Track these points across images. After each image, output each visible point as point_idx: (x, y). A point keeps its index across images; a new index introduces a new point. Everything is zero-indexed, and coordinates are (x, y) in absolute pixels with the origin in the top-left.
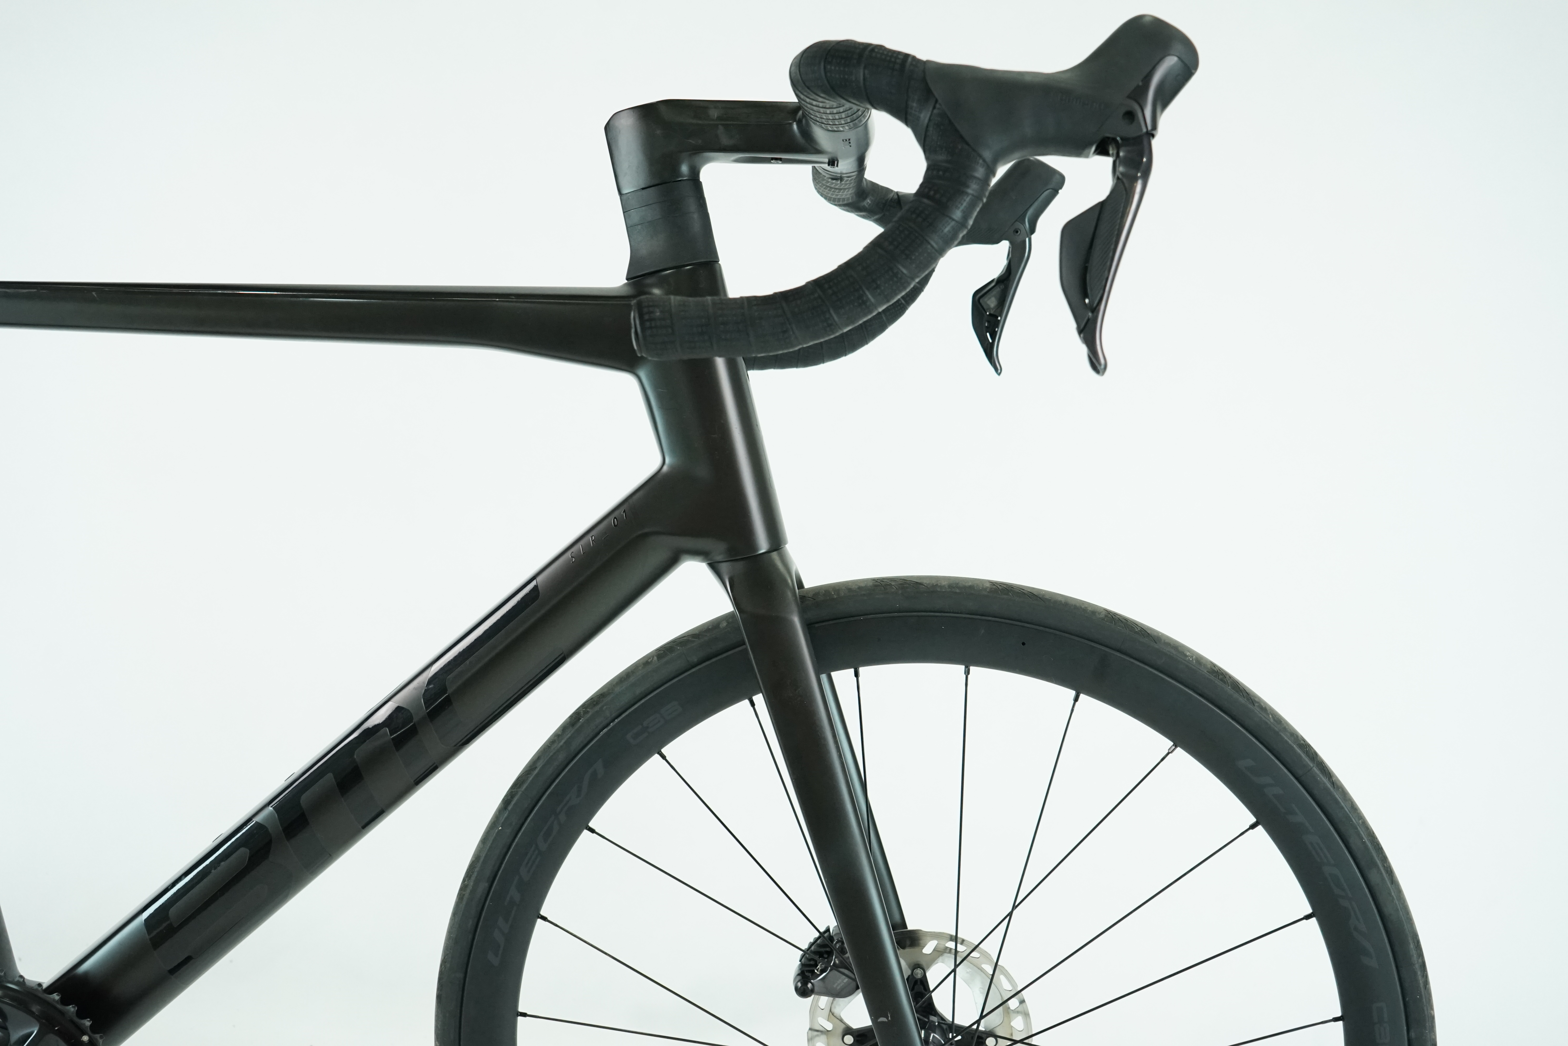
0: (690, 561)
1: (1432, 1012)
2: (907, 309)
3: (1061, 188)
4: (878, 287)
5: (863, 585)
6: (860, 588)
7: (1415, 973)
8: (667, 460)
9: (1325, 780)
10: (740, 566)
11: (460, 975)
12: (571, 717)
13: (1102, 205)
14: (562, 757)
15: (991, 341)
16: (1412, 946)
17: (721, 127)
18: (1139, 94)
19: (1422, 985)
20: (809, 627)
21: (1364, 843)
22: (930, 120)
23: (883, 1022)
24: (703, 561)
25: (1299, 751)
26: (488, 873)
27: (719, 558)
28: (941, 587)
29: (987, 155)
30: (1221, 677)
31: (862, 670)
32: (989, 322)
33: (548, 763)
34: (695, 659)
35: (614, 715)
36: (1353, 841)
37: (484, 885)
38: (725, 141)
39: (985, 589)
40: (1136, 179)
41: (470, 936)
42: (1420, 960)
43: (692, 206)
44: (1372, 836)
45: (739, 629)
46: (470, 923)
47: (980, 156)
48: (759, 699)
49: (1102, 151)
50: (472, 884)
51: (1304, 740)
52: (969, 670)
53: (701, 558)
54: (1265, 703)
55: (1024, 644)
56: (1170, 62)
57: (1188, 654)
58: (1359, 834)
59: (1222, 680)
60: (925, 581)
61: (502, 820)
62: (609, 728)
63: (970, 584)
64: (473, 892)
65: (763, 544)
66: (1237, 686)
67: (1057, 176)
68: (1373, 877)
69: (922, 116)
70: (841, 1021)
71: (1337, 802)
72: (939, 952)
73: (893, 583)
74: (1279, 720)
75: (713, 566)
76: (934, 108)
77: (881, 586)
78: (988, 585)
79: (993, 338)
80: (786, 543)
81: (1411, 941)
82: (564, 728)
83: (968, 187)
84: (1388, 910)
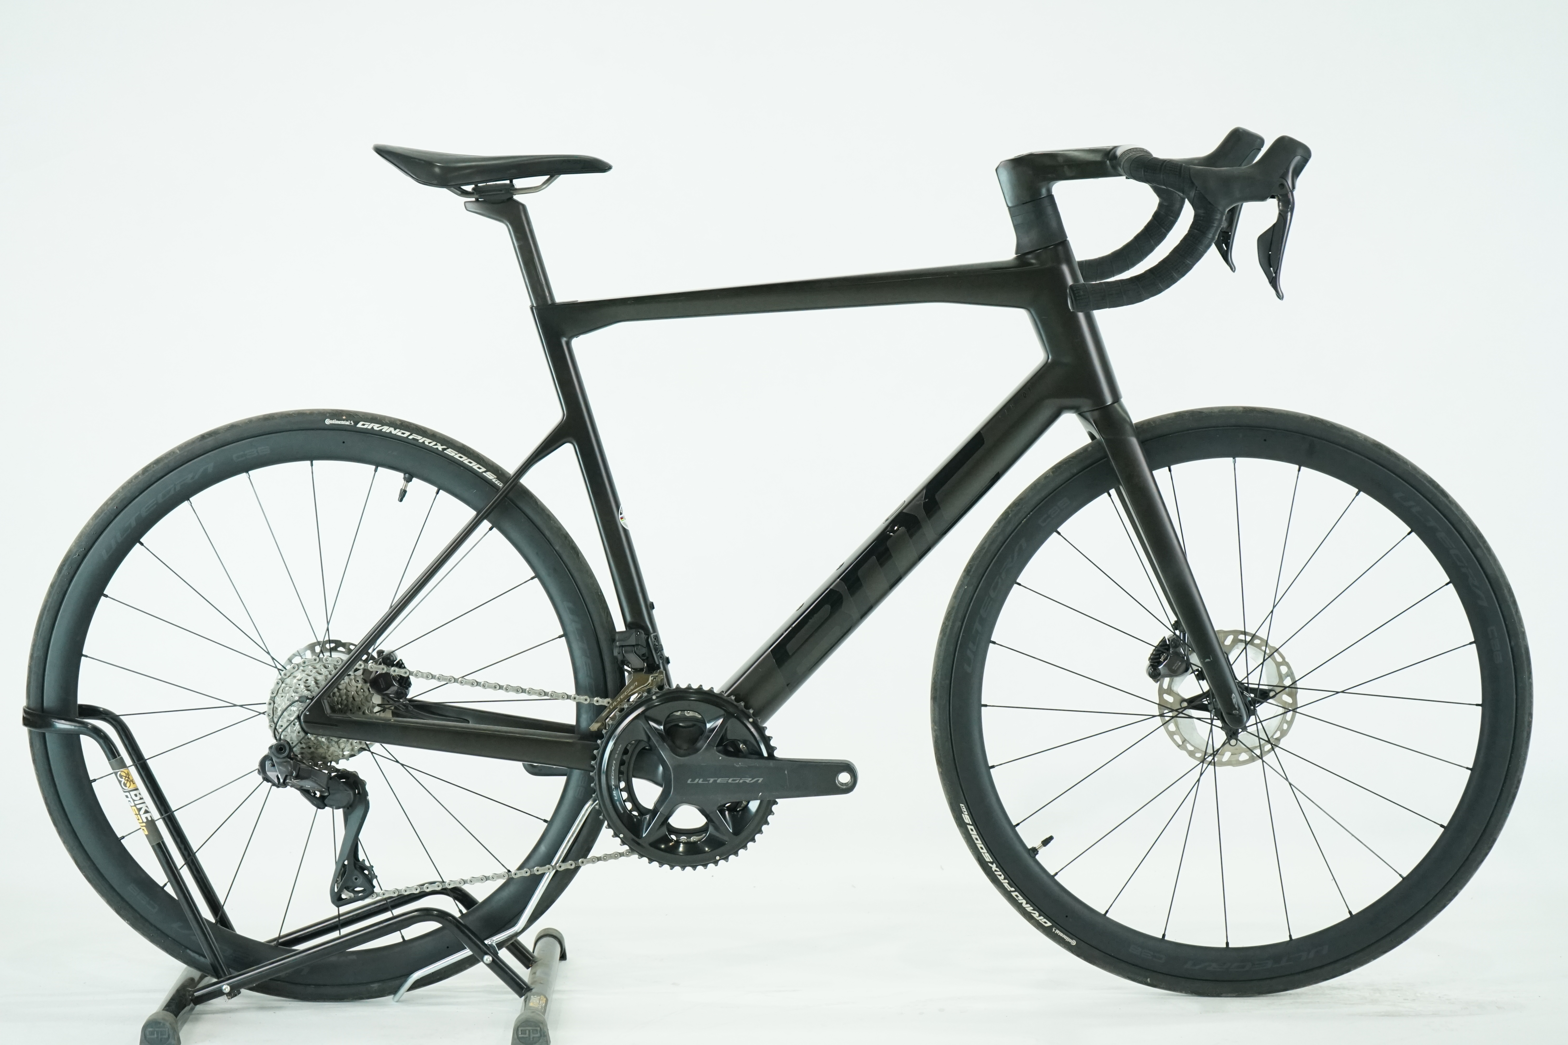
0: (1067, 413)
1: (1522, 629)
2: (1167, 235)
3: (1262, 147)
4: (1179, 272)
5: (1169, 416)
6: (1168, 419)
7: (1509, 606)
8: (1050, 357)
9: (1444, 499)
10: (1096, 413)
11: (948, 682)
12: (1002, 515)
13: (1274, 225)
14: (1001, 538)
15: (1226, 249)
16: (1506, 591)
17: (1065, 167)
18: (1284, 176)
19: (1514, 613)
20: (1142, 443)
21: (1471, 534)
22: (1194, 196)
23: (1208, 662)
24: (1074, 413)
25: (1428, 484)
26: (960, 616)
27: (1085, 409)
28: (1214, 413)
29: (1220, 208)
30: (1379, 447)
31: (1172, 467)
32: (1223, 237)
33: (992, 543)
34: (1075, 471)
35: (1029, 510)
36: (1464, 533)
37: (959, 623)
38: (1068, 174)
39: (1240, 411)
40: (1287, 212)
41: (952, 657)
42: (1512, 599)
43: (1049, 210)
44: (1475, 529)
45: (1103, 448)
46: (952, 649)
47: (1218, 210)
48: (1113, 492)
49: (1273, 197)
50: (951, 624)
51: (1431, 478)
52: (1235, 460)
53: (1073, 411)
54: (1406, 459)
55: (1265, 440)
56: (1297, 159)
57: (1359, 436)
58: (1469, 531)
59: (1380, 449)
60: (1204, 411)
61: (966, 582)
62: (1027, 518)
63: (1231, 409)
64: (952, 629)
65: (1109, 400)
66: (1389, 452)
67: (1259, 140)
68: (1478, 552)
69: (1191, 193)
70: (1178, 695)
71: (1453, 511)
72: (1236, 641)
73: (1187, 414)
74: (1415, 468)
75: (1081, 415)
76: (1196, 190)
77: (1179, 416)
78: (1241, 409)
79: (1227, 246)
80: (1121, 398)
81: (1505, 588)
82: (999, 522)
83: (1214, 223)
84: (1489, 572)
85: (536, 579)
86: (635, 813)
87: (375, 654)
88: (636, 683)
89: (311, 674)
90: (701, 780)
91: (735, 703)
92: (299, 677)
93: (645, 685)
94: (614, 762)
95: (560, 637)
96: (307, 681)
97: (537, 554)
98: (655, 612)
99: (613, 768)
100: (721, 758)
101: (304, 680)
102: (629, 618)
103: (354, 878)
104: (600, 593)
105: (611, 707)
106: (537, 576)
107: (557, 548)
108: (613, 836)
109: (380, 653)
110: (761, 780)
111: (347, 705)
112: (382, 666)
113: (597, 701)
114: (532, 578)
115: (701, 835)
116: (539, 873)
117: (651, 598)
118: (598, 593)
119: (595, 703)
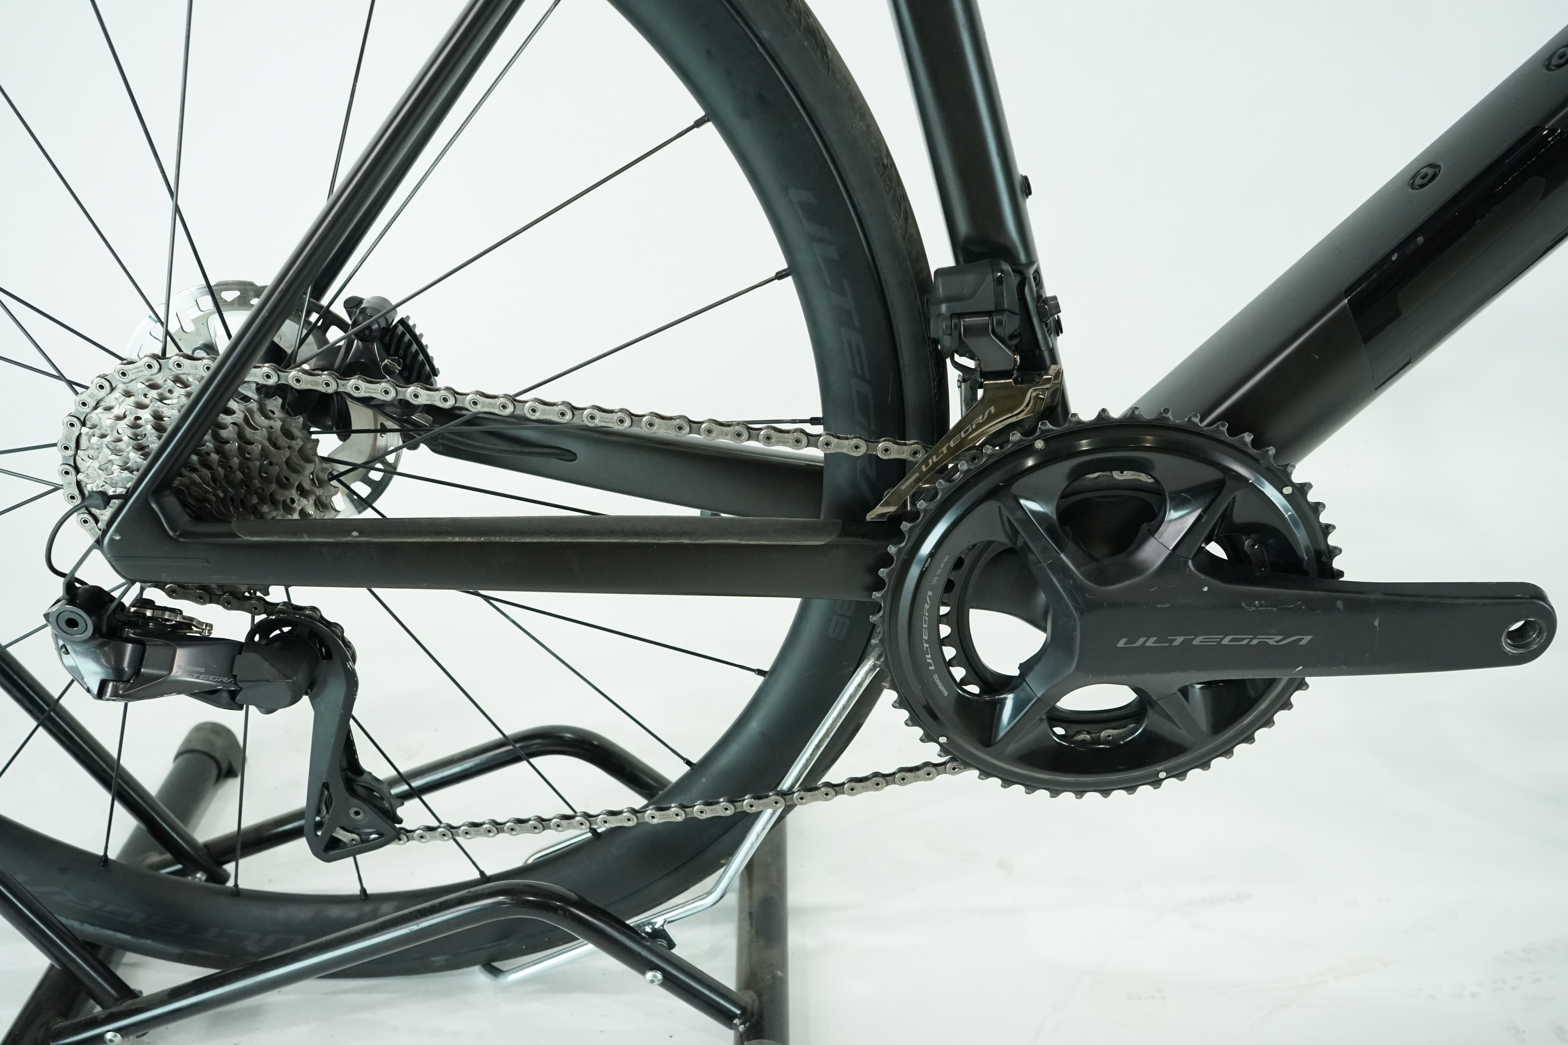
85: (709, 127)
86: (974, 689)
87: (339, 309)
88: (992, 409)
89: (146, 401)
90: (1153, 639)
91: (1253, 451)
92: (118, 411)
93: (1015, 413)
94: (930, 593)
95: (780, 276)
96: (139, 422)
97: (709, 53)
98: (1031, 205)
99: (927, 606)
100: (1206, 589)
101: (130, 419)
102: (963, 227)
103: (352, 812)
104: (885, 161)
105: (924, 469)
106: (711, 115)
107: (765, 34)
108: (922, 740)
109: (353, 304)
110: (1307, 639)
111: (247, 481)
112: (325, 376)
113: (886, 450)
114: (698, 124)
115: (1124, 727)
116: (754, 810)
117: (1023, 167)
118: (882, 159)
119: (879, 455)
